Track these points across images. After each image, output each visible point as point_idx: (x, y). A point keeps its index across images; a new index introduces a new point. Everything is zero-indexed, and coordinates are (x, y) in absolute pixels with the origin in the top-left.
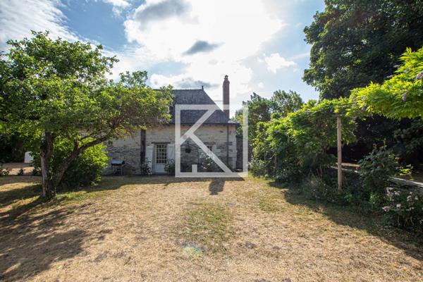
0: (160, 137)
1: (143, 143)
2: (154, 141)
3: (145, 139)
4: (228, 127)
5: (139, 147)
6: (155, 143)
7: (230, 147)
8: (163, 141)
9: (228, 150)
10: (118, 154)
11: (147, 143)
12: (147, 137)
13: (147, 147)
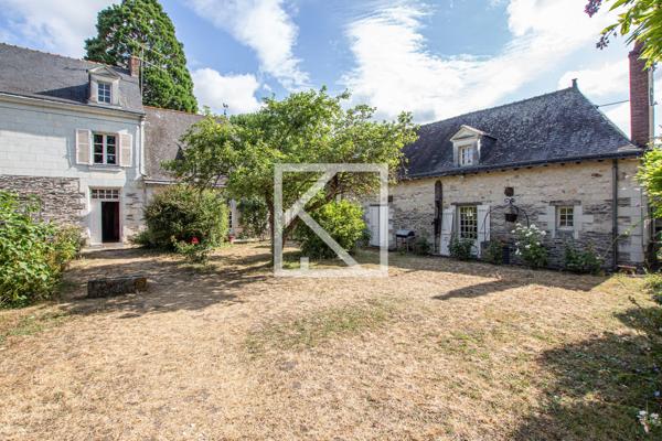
0: (465, 195)
1: (439, 204)
2: (454, 201)
3: (441, 198)
4: (615, 163)
5: (433, 211)
6: (457, 205)
7: (622, 211)
8: (470, 200)
9: (616, 218)
10: (407, 222)
11: (444, 204)
12: (445, 194)
13: (445, 211)
